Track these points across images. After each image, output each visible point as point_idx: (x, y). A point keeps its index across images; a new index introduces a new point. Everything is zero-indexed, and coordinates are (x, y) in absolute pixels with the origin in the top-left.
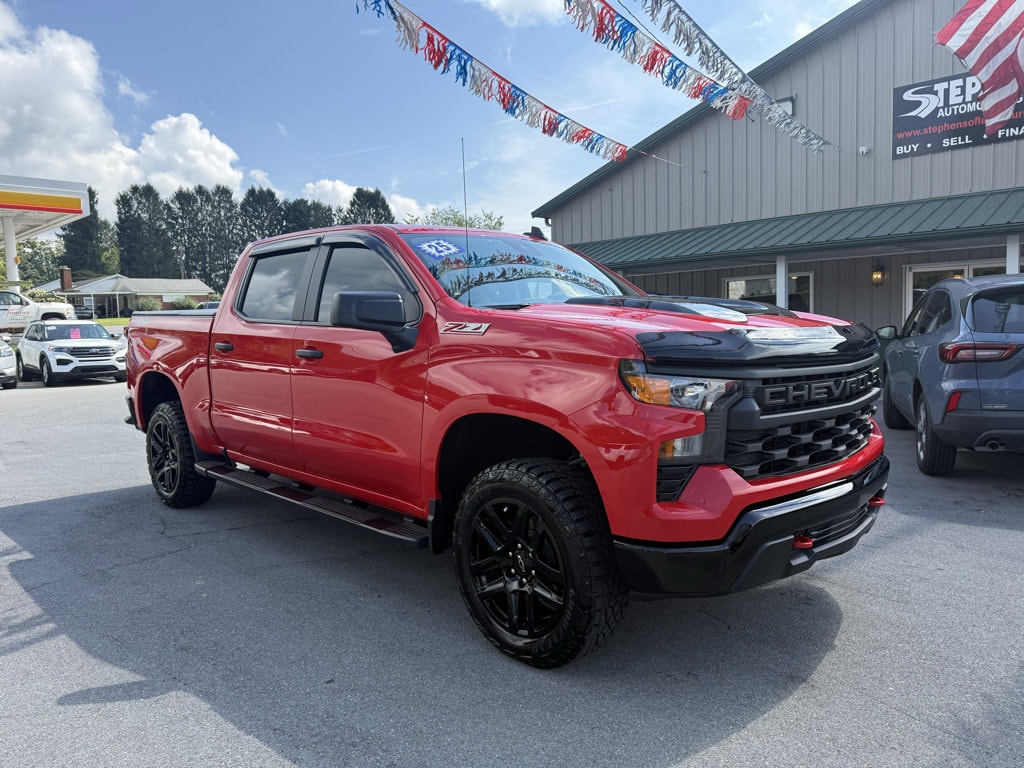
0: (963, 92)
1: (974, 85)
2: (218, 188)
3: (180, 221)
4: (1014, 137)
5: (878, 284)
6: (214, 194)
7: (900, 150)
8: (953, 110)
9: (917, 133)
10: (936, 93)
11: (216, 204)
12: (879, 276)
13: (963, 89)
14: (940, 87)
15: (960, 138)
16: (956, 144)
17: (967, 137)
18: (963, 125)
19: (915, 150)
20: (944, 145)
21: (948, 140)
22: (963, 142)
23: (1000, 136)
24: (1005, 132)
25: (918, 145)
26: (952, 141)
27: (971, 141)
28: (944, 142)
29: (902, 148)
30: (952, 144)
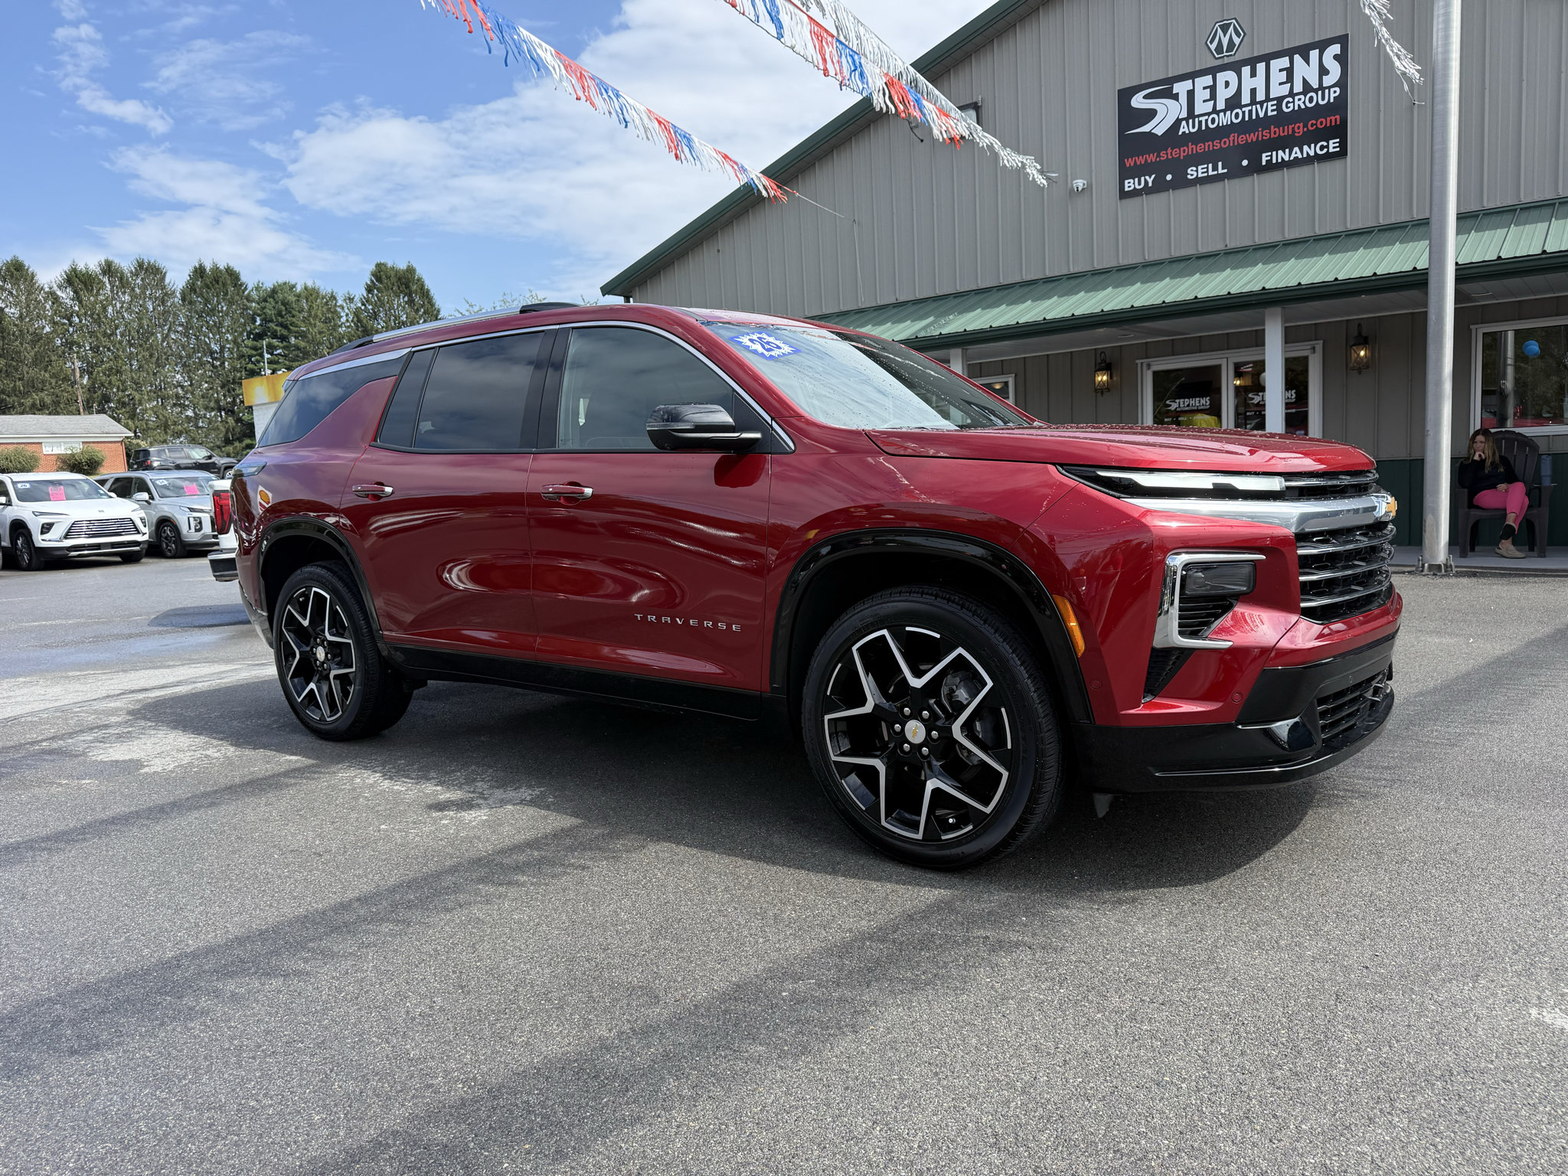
0: (1213, 97)
1: (1227, 84)
2: (140, 265)
3: (76, 320)
4: (1283, 165)
5: (1103, 390)
6: (134, 275)
7: (1130, 185)
8: (1200, 122)
9: (1152, 158)
10: (1176, 97)
11: (138, 291)
12: (1105, 378)
13: (1213, 89)
14: (1181, 88)
15: (1210, 165)
16: (1206, 174)
17: (1220, 164)
18: (1213, 146)
19: (1150, 185)
20: (1189, 177)
21: (1194, 169)
22: (1216, 173)
23: (1264, 163)
24: (1271, 156)
25: (1153, 176)
26: (1200, 171)
27: (1226, 171)
28: (1189, 171)
29: (1132, 181)
30: (1200, 175)
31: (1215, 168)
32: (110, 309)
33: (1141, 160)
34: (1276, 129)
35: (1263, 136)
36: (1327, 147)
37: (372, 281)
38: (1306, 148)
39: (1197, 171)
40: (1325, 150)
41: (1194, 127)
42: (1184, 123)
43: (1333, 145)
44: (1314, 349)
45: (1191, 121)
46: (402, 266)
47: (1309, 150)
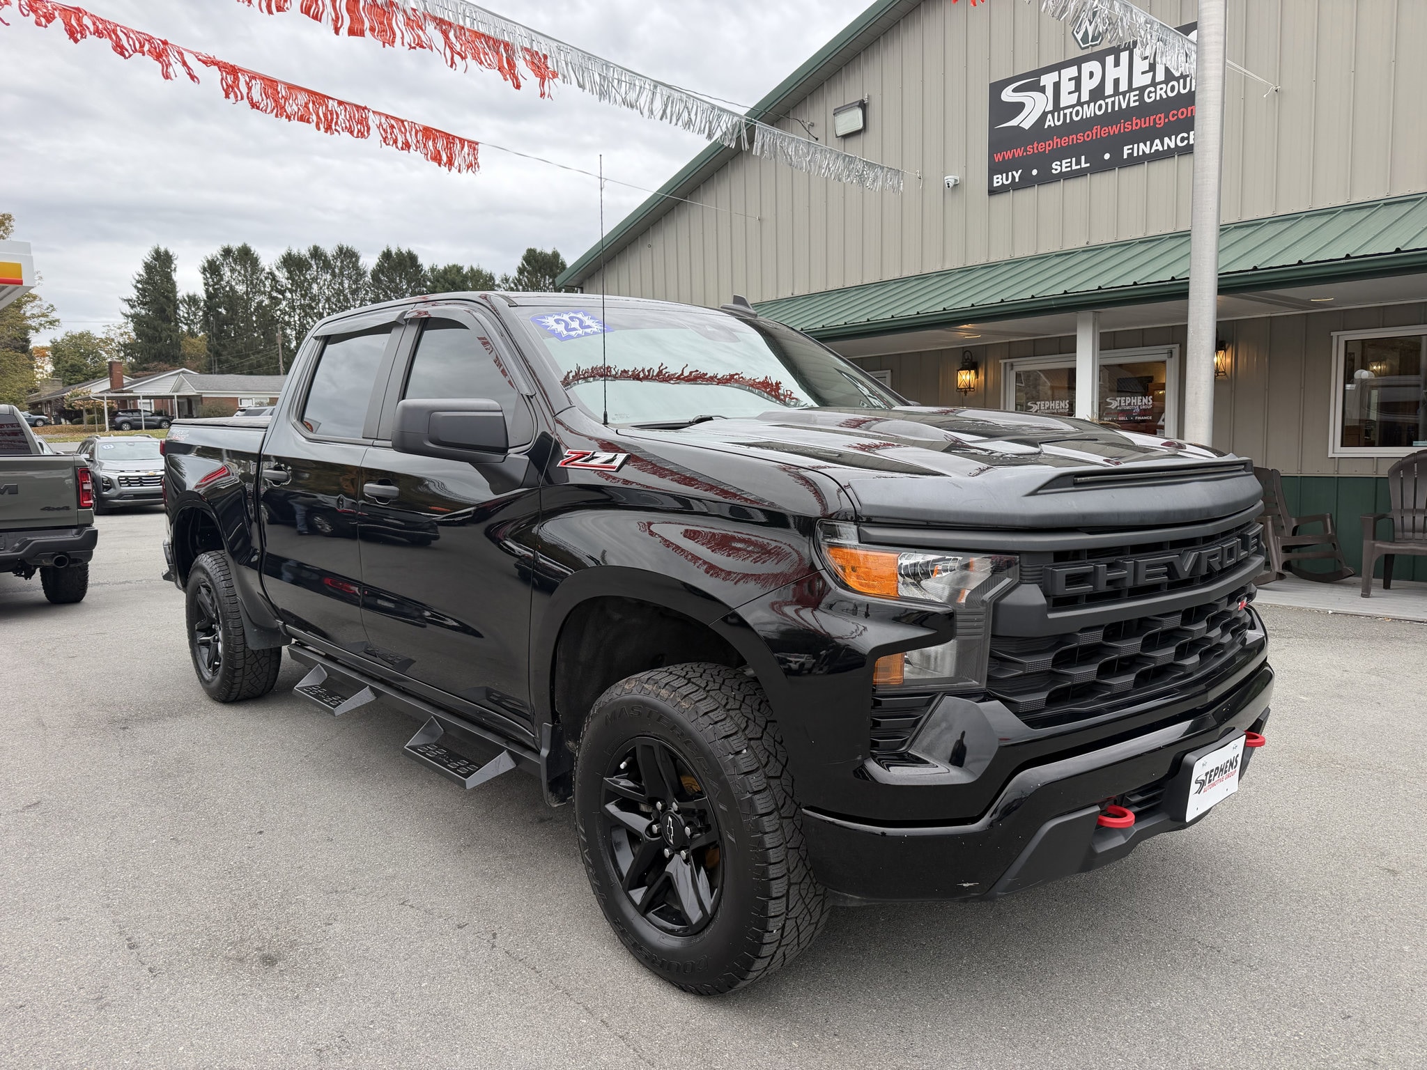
0: (1078, 88)
1: (1091, 75)
2: (341, 249)
3: (288, 295)
4: (1144, 158)
5: (964, 390)
6: (335, 258)
7: (999, 180)
8: (1065, 115)
9: (1019, 152)
10: (1042, 90)
11: (337, 271)
12: (968, 378)
13: (1078, 80)
14: (1048, 80)
15: (1074, 159)
16: (1069, 169)
17: (1083, 158)
18: (1077, 139)
19: (1017, 180)
20: (1054, 171)
21: (1059, 163)
22: (1079, 167)
23: (1125, 157)
24: (1132, 149)
25: (1020, 171)
26: (1064, 165)
27: (1088, 165)
28: (1054, 166)
29: (1000, 176)
30: (1064, 170)
31: (1078, 163)
32: (315, 286)
33: (1009, 155)
34: (1138, 121)
35: (1125, 128)
36: (1188, 138)
37: (523, 265)
38: (1166, 140)
39: (1061, 166)
40: (1186, 142)
41: (1059, 120)
44: (1171, 353)
45: (1056, 114)
46: (549, 251)
47: (1170, 142)
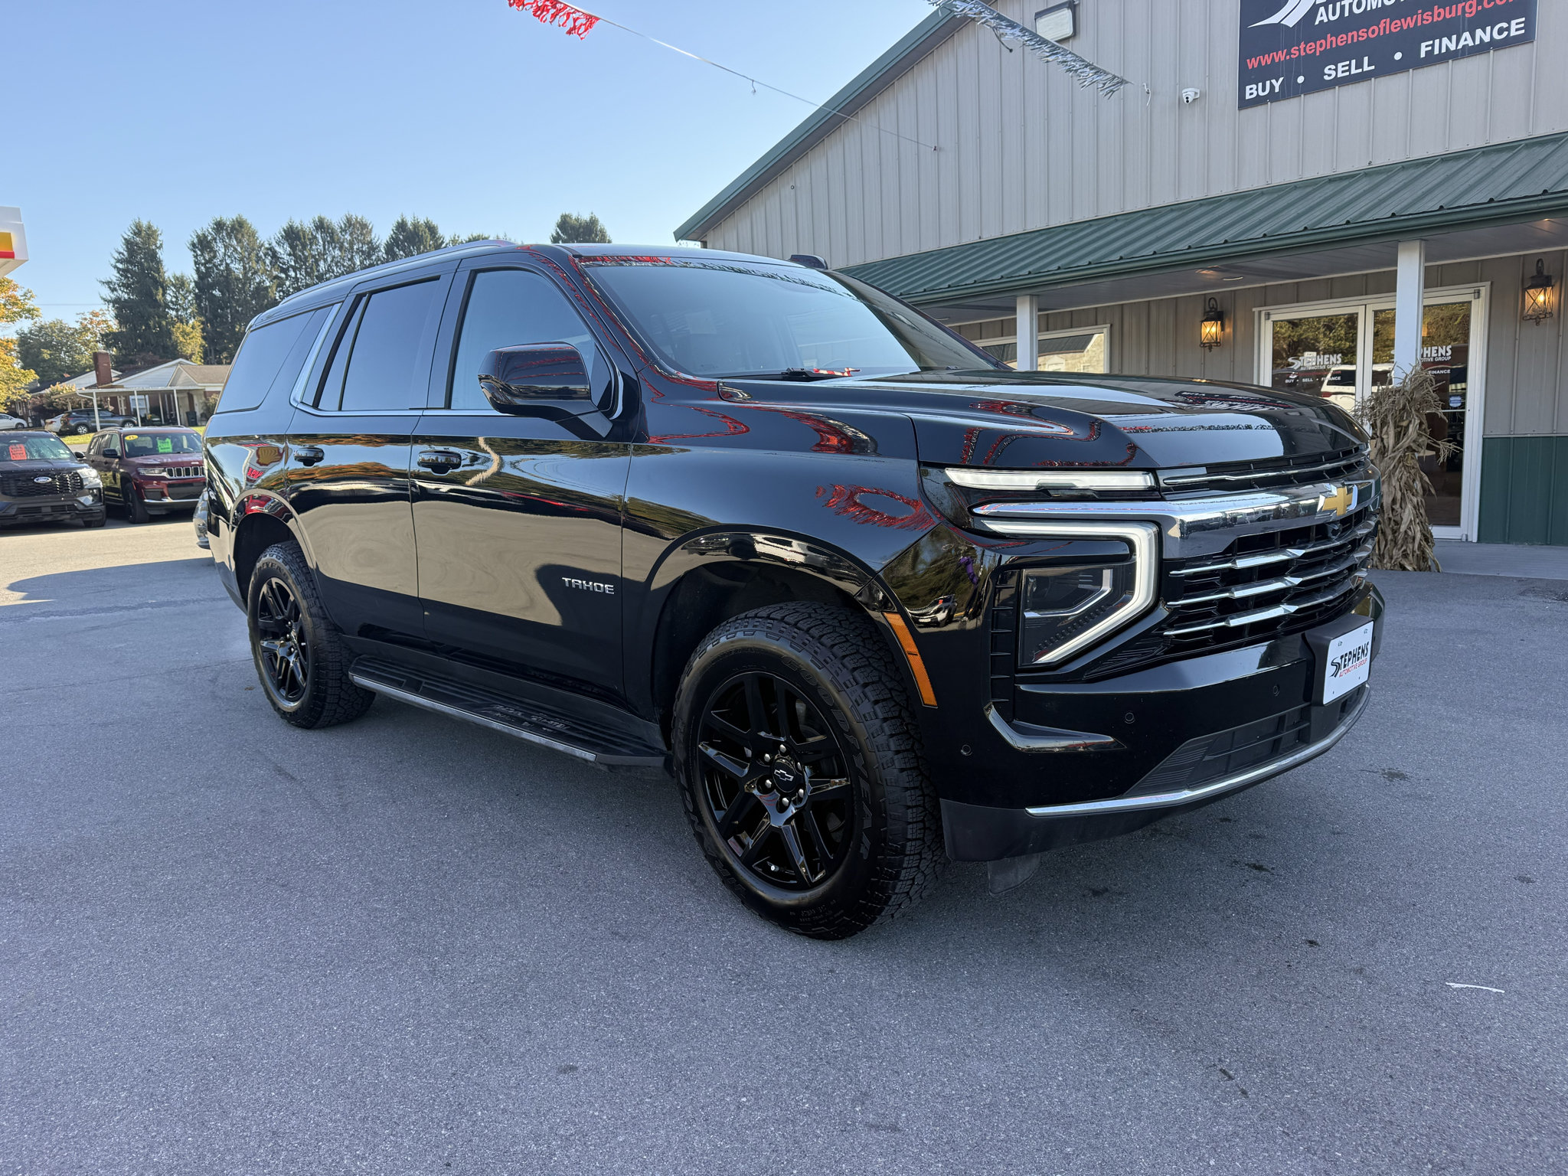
2: (349, 220)
4: (1449, 55)
5: (1212, 344)
6: (343, 230)
7: (1252, 91)
8: (1343, 7)
9: (1281, 56)
11: (346, 245)
12: (1214, 330)
15: (1354, 62)
16: (1348, 73)
17: (1366, 59)
18: (1358, 36)
19: (1277, 90)
20: (1326, 78)
21: (1333, 67)
22: (1360, 70)
23: (1423, 55)
24: (1433, 45)
25: (1281, 79)
26: (1340, 69)
27: (1373, 67)
28: (1326, 71)
29: (1254, 86)
30: (1340, 75)
31: (1359, 65)
32: (321, 263)
33: (1266, 60)
34: (1441, 10)
35: (1423, 20)
36: (1508, 29)
37: (557, 233)
38: (1479, 32)
39: (1336, 70)
40: (1506, 33)
41: (1334, 14)
42: (1322, 9)
43: (1516, 27)
44: (1478, 294)
45: (1331, 6)
46: (586, 217)
47: (1483, 35)
